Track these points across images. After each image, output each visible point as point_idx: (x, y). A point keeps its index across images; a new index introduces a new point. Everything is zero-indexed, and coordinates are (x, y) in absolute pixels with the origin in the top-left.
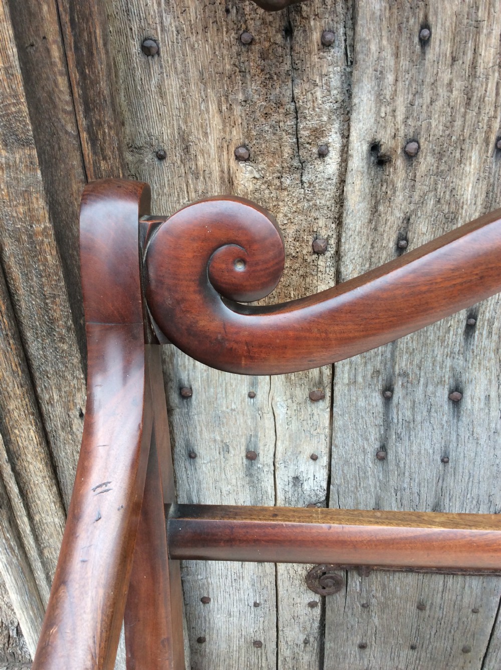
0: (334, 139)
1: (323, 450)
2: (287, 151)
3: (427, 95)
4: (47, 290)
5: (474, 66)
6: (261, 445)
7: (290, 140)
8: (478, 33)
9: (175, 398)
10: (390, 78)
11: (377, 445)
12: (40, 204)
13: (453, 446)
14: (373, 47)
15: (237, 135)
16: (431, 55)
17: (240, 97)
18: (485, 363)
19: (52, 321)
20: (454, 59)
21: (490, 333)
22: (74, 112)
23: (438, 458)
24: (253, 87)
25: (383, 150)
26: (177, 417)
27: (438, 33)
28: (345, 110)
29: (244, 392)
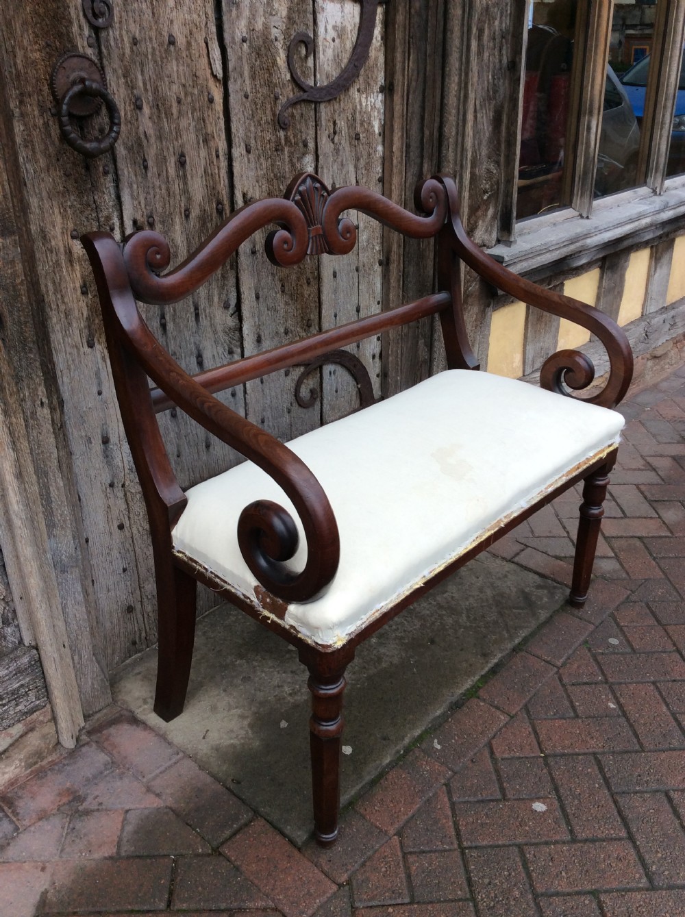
0: (116, 221)
3: (152, 193)
5: (168, 177)
6: (110, 430)
7: (95, 224)
8: (166, 162)
10: (135, 186)
12: (19, 267)
14: (126, 172)
15: (70, 225)
16: (149, 174)
17: (69, 204)
18: (208, 335)
19: (25, 340)
20: (159, 175)
21: (206, 316)
24: (74, 198)
25: (139, 223)
27: (150, 164)
28: (119, 205)
29: (95, 391)
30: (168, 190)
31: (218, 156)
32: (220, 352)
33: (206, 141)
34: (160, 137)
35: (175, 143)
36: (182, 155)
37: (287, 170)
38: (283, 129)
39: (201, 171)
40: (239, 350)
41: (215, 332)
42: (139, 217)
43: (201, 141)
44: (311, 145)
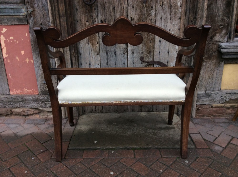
0: (97, 19)
1: (99, 63)
2: (92, 21)
3: (106, 15)
4: (65, 33)
5: (110, 12)
6: (91, 62)
7: (92, 20)
8: (110, 8)
9: (79, 55)
10: (102, 13)
11: (106, 62)
13: (116, 61)
14: (100, 10)
15: (86, 19)
16: (106, 10)
17: (86, 15)
18: (118, 48)
20: (108, 11)
22: (69, 14)
23: (115, 64)
24: (88, 14)
25: (102, 21)
26: (79, 58)
27: (106, 8)
28: (98, 16)
29: (88, 53)
30: (110, 15)
31: (124, 8)
32: (121, 53)
33: (121, 5)
34: (109, 3)
35: (113, 5)
36: (114, 7)
37: (145, 13)
38: (145, 3)
39: (119, 11)
40: (126, 54)
41: (120, 48)
42: (102, 19)
43: (119, 4)
44: (154, 7)
